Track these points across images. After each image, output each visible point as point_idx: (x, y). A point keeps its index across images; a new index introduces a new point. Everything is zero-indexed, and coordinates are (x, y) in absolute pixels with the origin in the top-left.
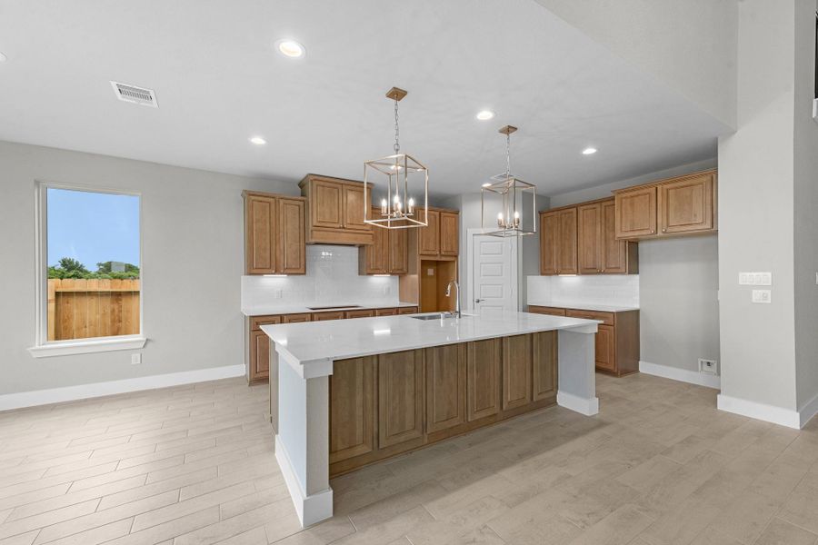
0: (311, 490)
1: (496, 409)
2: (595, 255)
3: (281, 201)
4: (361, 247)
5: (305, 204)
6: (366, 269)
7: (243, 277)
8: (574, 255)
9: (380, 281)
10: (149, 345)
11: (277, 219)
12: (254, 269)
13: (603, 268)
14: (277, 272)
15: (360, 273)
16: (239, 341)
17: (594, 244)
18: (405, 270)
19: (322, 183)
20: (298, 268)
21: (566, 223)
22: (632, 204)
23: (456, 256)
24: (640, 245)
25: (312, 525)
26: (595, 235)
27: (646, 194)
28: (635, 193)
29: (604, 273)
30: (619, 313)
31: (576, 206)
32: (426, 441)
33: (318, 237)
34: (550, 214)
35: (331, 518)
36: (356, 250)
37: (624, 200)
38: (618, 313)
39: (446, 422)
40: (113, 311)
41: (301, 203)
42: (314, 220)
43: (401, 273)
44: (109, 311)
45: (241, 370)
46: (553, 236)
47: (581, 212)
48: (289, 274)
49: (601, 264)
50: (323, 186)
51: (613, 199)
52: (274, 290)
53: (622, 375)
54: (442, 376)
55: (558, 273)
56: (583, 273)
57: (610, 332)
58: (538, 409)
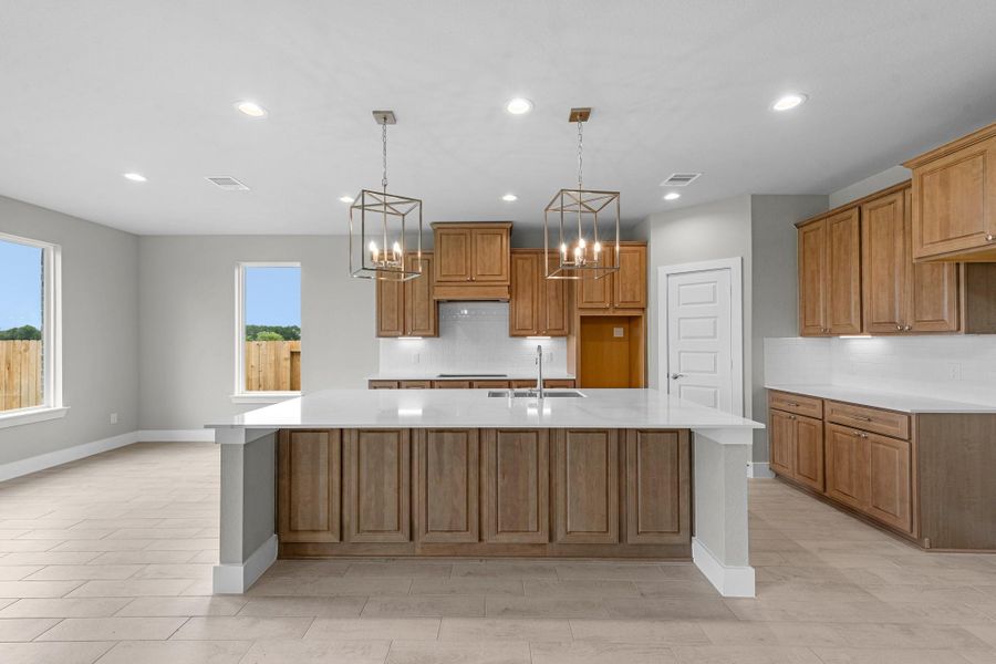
1: (543, 537)
2: (892, 296)
8: (855, 298)
12: (383, 331)
13: (909, 322)
14: (405, 334)
15: (512, 335)
17: (891, 276)
18: (566, 330)
19: (446, 231)
20: (427, 329)
21: (840, 240)
22: (945, 184)
23: (644, 310)
26: (891, 256)
27: (975, 155)
28: (951, 158)
29: (911, 332)
31: (859, 206)
34: (814, 226)
35: (239, 595)
36: (504, 306)
37: (926, 178)
38: (918, 415)
39: (448, 534)
42: (437, 276)
46: (818, 265)
47: (866, 215)
49: (903, 311)
50: (448, 234)
52: (412, 354)
53: (937, 545)
54: (441, 471)
55: (828, 333)
56: (874, 334)
57: (901, 452)
58: (641, 557)
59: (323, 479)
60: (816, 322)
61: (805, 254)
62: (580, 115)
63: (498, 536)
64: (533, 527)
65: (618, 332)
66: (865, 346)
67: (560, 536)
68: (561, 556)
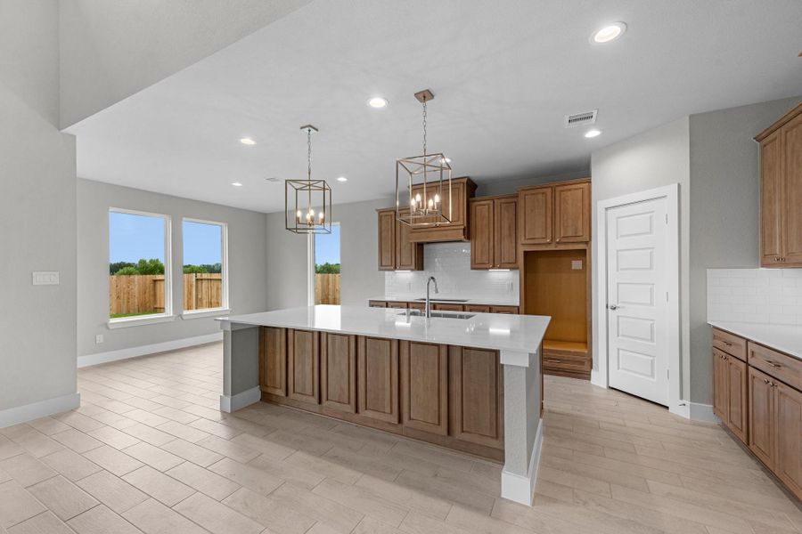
54: (334, 361)
58: (466, 451)
62: (425, 96)
63: (366, 411)
64: (388, 410)
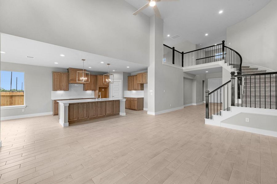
0: (65, 122)
1: (105, 115)
3: (62, 74)
4: (84, 84)
5: (68, 74)
6: (85, 89)
7: (52, 91)
8: (133, 87)
9: (89, 92)
10: (27, 107)
11: (61, 78)
12: (55, 89)
14: (61, 90)
15: (84, 90)
16: (51, 106)
17: (136, 85)
20: (67, 89)
21: (132, 79)
22: (139, 77)
23: (108, 86)
24: (144, 85)
25: (65, 127)
27: (141, 75)
30: (138, 98)
31: (133, 76)
32: (89, 119)
33: (71, 82)
34: (129, 77)
35: (68, 126)
36: (83, 85)
40: (10, 101)
41: (67, 74)
42: (70, 78)
43: (94, 90)
44: (9, 101)
45: (51, 113)
48: (64, 91)
49: (137, 88)
51: (137, 75)
52: (60, 94)
53: (139, 110)
54: (92, 108)
55: (131, 90)
56: (135, 90)
57: (136, 102)
58: (115, 115)
59: (75, 111)
60: (129, 89)
61: (128, 81)
65: (103, 90)
66: (134, 92)
67: (107, 114)
68: (107, 117)
